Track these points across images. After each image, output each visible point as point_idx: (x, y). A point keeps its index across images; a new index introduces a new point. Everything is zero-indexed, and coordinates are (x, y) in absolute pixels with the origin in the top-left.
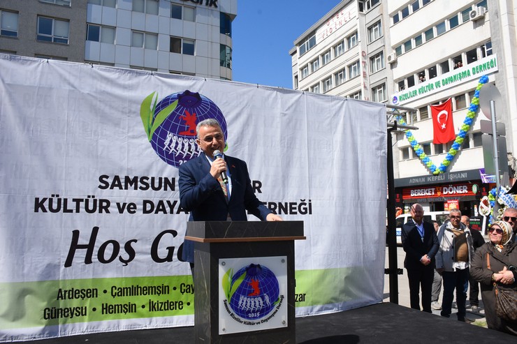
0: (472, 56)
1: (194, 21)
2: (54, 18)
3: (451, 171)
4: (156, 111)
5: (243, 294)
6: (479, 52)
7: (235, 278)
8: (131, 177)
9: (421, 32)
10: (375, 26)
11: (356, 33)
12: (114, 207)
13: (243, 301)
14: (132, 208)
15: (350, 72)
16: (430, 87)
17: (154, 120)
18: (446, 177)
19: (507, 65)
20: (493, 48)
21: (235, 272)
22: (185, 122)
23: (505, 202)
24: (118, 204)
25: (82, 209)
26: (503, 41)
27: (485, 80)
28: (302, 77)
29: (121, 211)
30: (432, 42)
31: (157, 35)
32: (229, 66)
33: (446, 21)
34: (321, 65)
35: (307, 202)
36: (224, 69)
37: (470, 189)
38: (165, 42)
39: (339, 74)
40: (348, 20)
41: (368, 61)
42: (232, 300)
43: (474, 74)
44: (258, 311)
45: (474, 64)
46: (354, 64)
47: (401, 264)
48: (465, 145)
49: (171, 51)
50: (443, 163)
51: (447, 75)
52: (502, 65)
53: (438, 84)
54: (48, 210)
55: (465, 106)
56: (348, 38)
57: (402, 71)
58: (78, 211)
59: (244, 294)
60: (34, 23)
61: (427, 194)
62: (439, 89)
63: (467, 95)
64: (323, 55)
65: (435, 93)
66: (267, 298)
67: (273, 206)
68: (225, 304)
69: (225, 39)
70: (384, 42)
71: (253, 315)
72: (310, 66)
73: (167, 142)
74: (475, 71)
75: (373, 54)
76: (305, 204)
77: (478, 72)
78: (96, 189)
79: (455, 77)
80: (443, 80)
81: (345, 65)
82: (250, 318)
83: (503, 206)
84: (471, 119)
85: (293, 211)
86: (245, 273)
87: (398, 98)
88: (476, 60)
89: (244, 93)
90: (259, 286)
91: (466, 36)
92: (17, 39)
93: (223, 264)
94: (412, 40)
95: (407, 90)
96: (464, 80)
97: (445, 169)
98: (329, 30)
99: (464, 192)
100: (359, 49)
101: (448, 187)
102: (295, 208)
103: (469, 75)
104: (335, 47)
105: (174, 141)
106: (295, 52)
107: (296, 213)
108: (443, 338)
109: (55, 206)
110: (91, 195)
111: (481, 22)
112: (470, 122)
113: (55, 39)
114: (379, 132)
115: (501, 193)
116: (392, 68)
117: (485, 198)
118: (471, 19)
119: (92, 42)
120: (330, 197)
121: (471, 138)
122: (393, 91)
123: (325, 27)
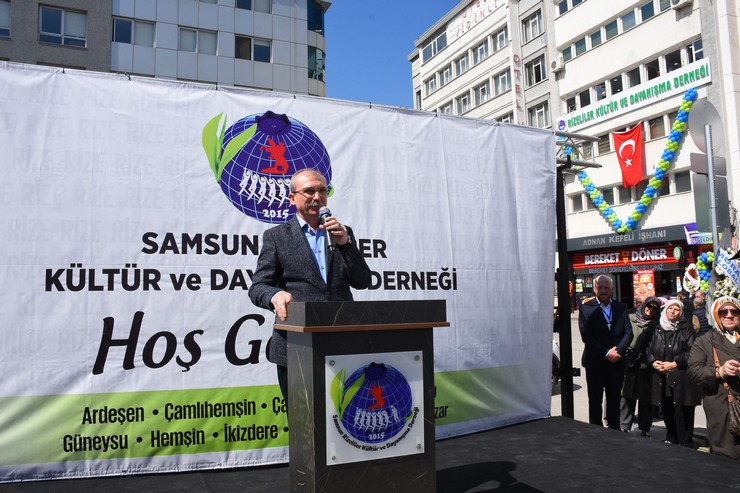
0: (673, 61)
1: (270, 12)
2: (63, 8)
3: (643, 228)
4: (225, 140)
5: (360, 407)
6: (684, 54)
7: (348, 384)
8: (192, 236)
9: (599, 26)
10: (532, 18)
11: (505, 27)
12: (165, 281)
13: (360, 417)
14: (194, 282)
15: (496, 85)
16: (613, 106)
17: (222, 151)
18: (636, 237)
19: (724, 73)
20: (705, 49)
21: (348, 375)
22: (269, 154)
23: (726, 271)
24: (173, 277)
25: (118, 285)
26: (718, 38)
27: (692, 97)
28: (427, 93)
29: (177, 286)
30: (616, 42)
31: (215, 33)
32: (321, 78)
33: (636, 10)
34: (454, 75)
35: (450, 271)
36: (314, 82)
37: (670, 254)
38: (227, 44)
39: (481, 89)
40: (493, 9)
41: (522, 69)
42: (345, 415)
43: (676, 86)
44: (381, 431)
45: (677, 73)
46: (502, 73)
47: (577, 361)
48: (664, 190)
49: (236, 57)
50: (632, 216)
51: (638, 89)
52: (718, 73)
53: (624, 103)
54: (65, 287)
55: (664, 134)
56: (494, 36)
57: (571, 83)
58: (111, 288)
59: (362, 407)
60: (34, 17)
61: (609, 261)
62: (626, 110)
63: (666, 118)
64: (457, 61)
65: (620, 116)
66: (395, 412)
67: (403, 278)
68: (336, 421)
69: (315, 38)
70: (546, 41)
71: (375, 436)
72: (438, 76)
73: (244, 183)
74: (678, 82)
75: (529, 59)
76: (448, 275)
77: (682, 85)
78: (138, 253)
79: (648, 91)
80: (632, 97)
81: (490, 76)
82: (371, 441)
83: (723, 277)
84: (672, 153)
85: (433, 284)
86: (363, 376)
87: (567, 124)
88: (679, 66)
89: (351, 116)
90: (383, 395)
91: (664, 32)
92: (10, 39)
93: (332, 363)
94: (586, 38)
95: (580, 111)
96: (661, 96)
97: (635, 225)
98: (465, 24)
99: (661, 258)
100: (509, 52)
101: (638, 251)
102: (435, 281)
103: (669, 88)
104: (474, 49)
105: (254, 182)
106: (417, 57)
107: (436, 288)
108: (641, 467)
109: (76, 281)
110: (131, 262)
111: (687, 11)
112: (671, 156)
113: (67, 40)
114: (546, 171)
115: (720, 258)
116: (557, 78)
117: (692, 266)
118: (672, 6)
119: (121, 44)
120: (481, 264)
121: (673, 180)
122: (558, 113)
123: (460, 20)
